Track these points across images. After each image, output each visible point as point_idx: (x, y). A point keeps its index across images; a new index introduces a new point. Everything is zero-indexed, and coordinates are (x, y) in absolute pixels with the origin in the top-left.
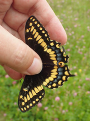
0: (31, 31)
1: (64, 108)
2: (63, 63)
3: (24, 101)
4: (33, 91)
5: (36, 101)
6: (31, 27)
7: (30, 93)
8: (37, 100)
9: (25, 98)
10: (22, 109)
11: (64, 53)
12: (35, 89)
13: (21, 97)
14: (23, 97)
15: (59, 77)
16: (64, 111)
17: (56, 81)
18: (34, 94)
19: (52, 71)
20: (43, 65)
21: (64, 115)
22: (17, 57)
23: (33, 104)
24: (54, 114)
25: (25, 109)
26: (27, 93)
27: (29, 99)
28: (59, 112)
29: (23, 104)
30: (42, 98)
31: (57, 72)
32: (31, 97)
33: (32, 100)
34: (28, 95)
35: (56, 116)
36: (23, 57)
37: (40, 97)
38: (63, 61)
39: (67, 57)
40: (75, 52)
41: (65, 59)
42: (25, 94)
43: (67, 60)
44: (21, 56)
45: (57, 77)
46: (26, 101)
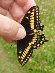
0: (31, 14)
1: (45, 49)
2: (40, 31)
3: (22, 59)
4: (25, 51)
5: (29, 57)
6: (32, 12)
7: (24, 53)
8: (29, 55)
9: (22, 57)
10: (22, 64)
11: (41, 23)
12: (26, 49)
13: (19, 57)
14: (21, 57)
15: (38, 42)
16: (45, 51)
17: (35, 44)
18: (27, 53)
19: (33, 38)
20: (26, 33)
21: (45, 53)
22: (5, 30)
23: (27, 58)
24: (38, 52)
25: (24, 63)
26: (22, 53)
27: (24, 57)
28: (42, 51)
29: (22, 61)
30: (32, 54)
31: (37, 38)
32: (25, 55)
33: (26, 57)
34: (23, 55)
35: (40, 53)
36: (10, 29)
37: (31, 53)
38: (40, 29)
39: (43, 26)
40: (52, 15)
41: (42, 28)
42: (21, 55)
43: (43, 28)
44: (8, 29)
45: (37, 42)
46: (23, 59)
